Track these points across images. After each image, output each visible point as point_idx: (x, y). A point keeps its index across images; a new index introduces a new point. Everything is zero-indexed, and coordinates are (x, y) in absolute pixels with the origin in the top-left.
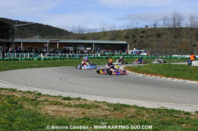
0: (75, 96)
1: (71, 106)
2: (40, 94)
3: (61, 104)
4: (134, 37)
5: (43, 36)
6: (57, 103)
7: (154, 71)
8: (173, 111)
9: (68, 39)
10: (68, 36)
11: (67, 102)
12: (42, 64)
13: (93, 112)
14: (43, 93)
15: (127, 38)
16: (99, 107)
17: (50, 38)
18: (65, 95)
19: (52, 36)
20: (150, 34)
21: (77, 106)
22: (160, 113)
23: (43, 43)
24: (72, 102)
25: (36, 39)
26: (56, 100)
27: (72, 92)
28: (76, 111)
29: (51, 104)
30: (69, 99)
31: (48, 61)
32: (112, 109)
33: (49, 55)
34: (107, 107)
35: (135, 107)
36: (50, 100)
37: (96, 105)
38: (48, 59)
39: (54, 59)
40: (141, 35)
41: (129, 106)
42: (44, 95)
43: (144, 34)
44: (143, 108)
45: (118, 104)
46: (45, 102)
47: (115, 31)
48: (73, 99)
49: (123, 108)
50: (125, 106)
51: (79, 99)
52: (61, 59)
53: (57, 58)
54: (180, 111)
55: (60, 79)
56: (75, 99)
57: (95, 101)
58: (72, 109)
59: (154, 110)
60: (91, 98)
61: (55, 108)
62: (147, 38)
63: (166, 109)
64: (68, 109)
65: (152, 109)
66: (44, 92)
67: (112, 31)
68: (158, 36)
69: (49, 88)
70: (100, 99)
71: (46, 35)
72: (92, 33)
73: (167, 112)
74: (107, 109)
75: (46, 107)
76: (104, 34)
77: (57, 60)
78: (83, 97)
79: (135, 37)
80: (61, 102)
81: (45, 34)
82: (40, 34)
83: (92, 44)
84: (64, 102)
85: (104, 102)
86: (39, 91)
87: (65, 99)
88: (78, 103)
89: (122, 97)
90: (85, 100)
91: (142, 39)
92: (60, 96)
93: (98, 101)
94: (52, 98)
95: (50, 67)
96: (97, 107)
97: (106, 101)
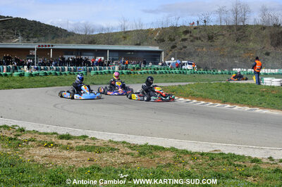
0: (79, 132)
1: (71, 148)
2: (22, 130)
3: (56, 145)
4: (171, 40)
5: (28, 39)
6: (49, 144)
7: (204, 94)
8: (233, 156)
9: (68, 42)
10: (67, 39)
11: (65, 142)
12: (26, 82)
13: (107, 158)
14: (27, 129)
15: (160, 41)
16: (116, 149)
17: (39, 41)
18: (62, 131)
19: (42, 39)
20: (198, 36)
21: (80, 149)
22: (213, 159)
23: (28, 50)
24: (72, 142)
25: (18, 43)
26: (48, 139)
27: (74, 126)
28: (80, 157)
29: (39, 146)
30: (68, 137)
31: (36, 78)
32: (136, 153)
33: (37, 69)
34: (129, 151)
35: (173, 150)
36: (38, 139)
37: (111, 148)
38: (36, 75)
39: (46, 74)
40: (183, 37)
41: (164, 148)
42: (29, 132)
43: (187, 36)
44: (185, 152)
45: (146, 145)
46: (30, 143)
47: (141, 30)
48: (75, 138)
49: (154, 152)
50: (157, 148)
51: (85, 137)
52: (56, 74)
53: (51, 73)
54: (243, 157)
55: (55, 106)
56: (78, 138)
57: (110, 141)
58: (73, 154)
59: (202, 154)
60: (103, 137)
61: (47, 151)
62: (192, 41)
63: (222, 154)
64: (66, 153)
65: (199, 153)
66: (29, 127)
67: (137, 31)
68: (210, 38)
69: (37, 120)
70: (118, 138)
71: (33, 37)
72: (105, 34)
73: (224, 158)
74: (128, 154)
75: (32, 151)
76: (125, 35)
77: (50, 77)
78: (91, 134)
79: (174, 40)
80: (56, 143)
81: (31, 35)
82: (23, 35)
83: (106, 50)
84: (60, 141)
85: (124, 142)
86: (21, 125)
87: (62, 137)
88: (82, 143)
89: (152, 135)
90: (93, 139)
91: (185, 44)
92: (55, 133)
93: (114, 140)
94: (42, 136)
95: (38, 87)
96: (113, 149)
97: (127, 140)
